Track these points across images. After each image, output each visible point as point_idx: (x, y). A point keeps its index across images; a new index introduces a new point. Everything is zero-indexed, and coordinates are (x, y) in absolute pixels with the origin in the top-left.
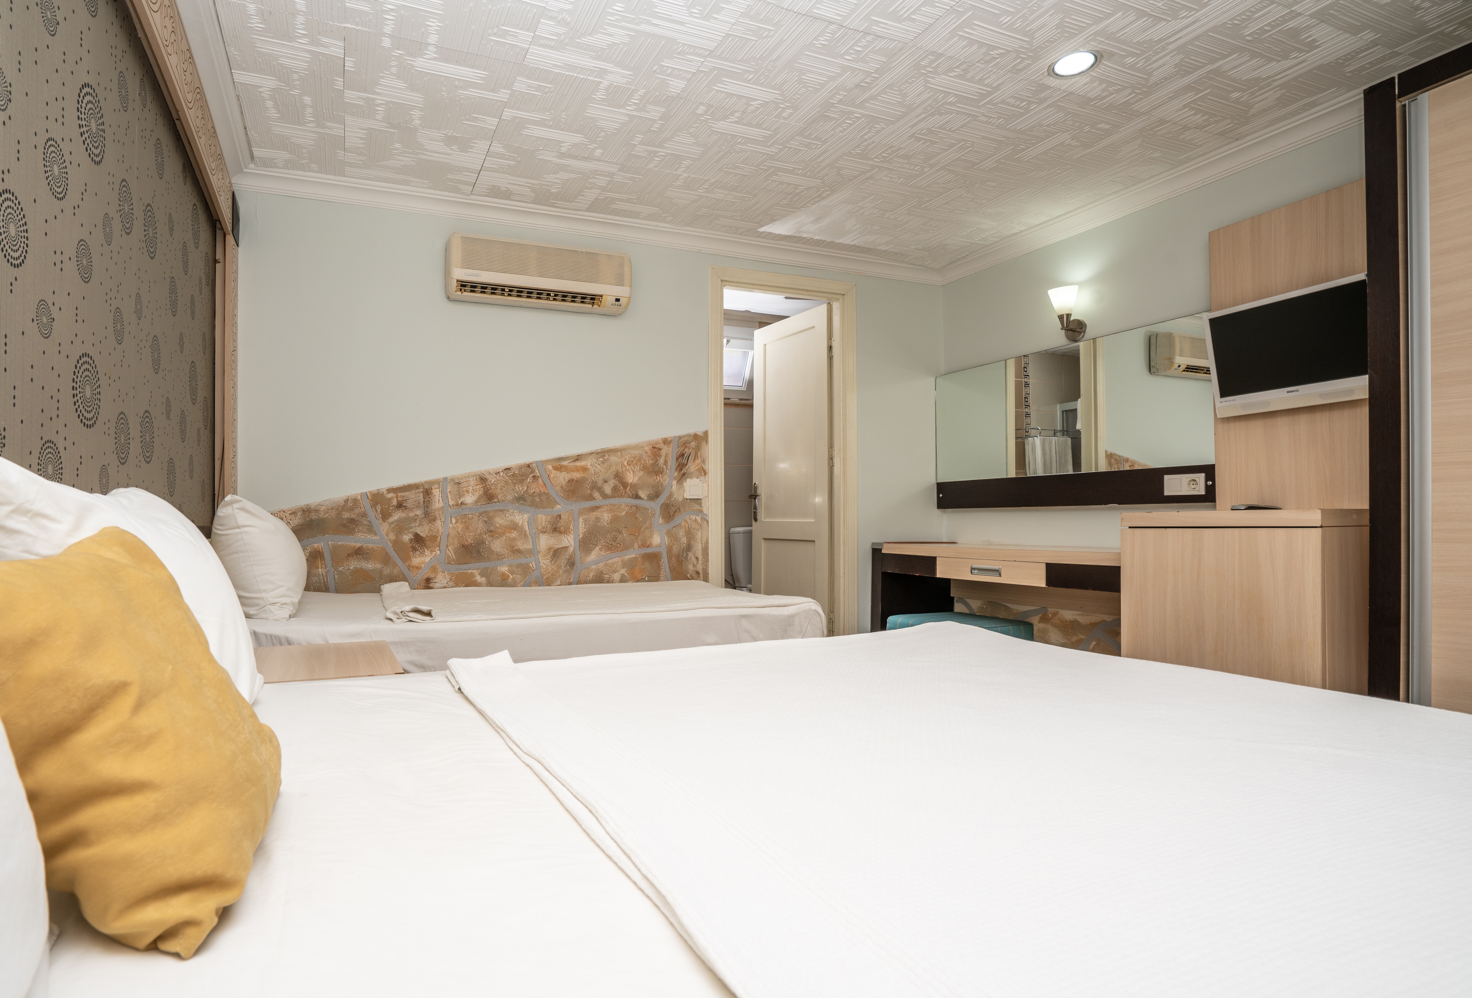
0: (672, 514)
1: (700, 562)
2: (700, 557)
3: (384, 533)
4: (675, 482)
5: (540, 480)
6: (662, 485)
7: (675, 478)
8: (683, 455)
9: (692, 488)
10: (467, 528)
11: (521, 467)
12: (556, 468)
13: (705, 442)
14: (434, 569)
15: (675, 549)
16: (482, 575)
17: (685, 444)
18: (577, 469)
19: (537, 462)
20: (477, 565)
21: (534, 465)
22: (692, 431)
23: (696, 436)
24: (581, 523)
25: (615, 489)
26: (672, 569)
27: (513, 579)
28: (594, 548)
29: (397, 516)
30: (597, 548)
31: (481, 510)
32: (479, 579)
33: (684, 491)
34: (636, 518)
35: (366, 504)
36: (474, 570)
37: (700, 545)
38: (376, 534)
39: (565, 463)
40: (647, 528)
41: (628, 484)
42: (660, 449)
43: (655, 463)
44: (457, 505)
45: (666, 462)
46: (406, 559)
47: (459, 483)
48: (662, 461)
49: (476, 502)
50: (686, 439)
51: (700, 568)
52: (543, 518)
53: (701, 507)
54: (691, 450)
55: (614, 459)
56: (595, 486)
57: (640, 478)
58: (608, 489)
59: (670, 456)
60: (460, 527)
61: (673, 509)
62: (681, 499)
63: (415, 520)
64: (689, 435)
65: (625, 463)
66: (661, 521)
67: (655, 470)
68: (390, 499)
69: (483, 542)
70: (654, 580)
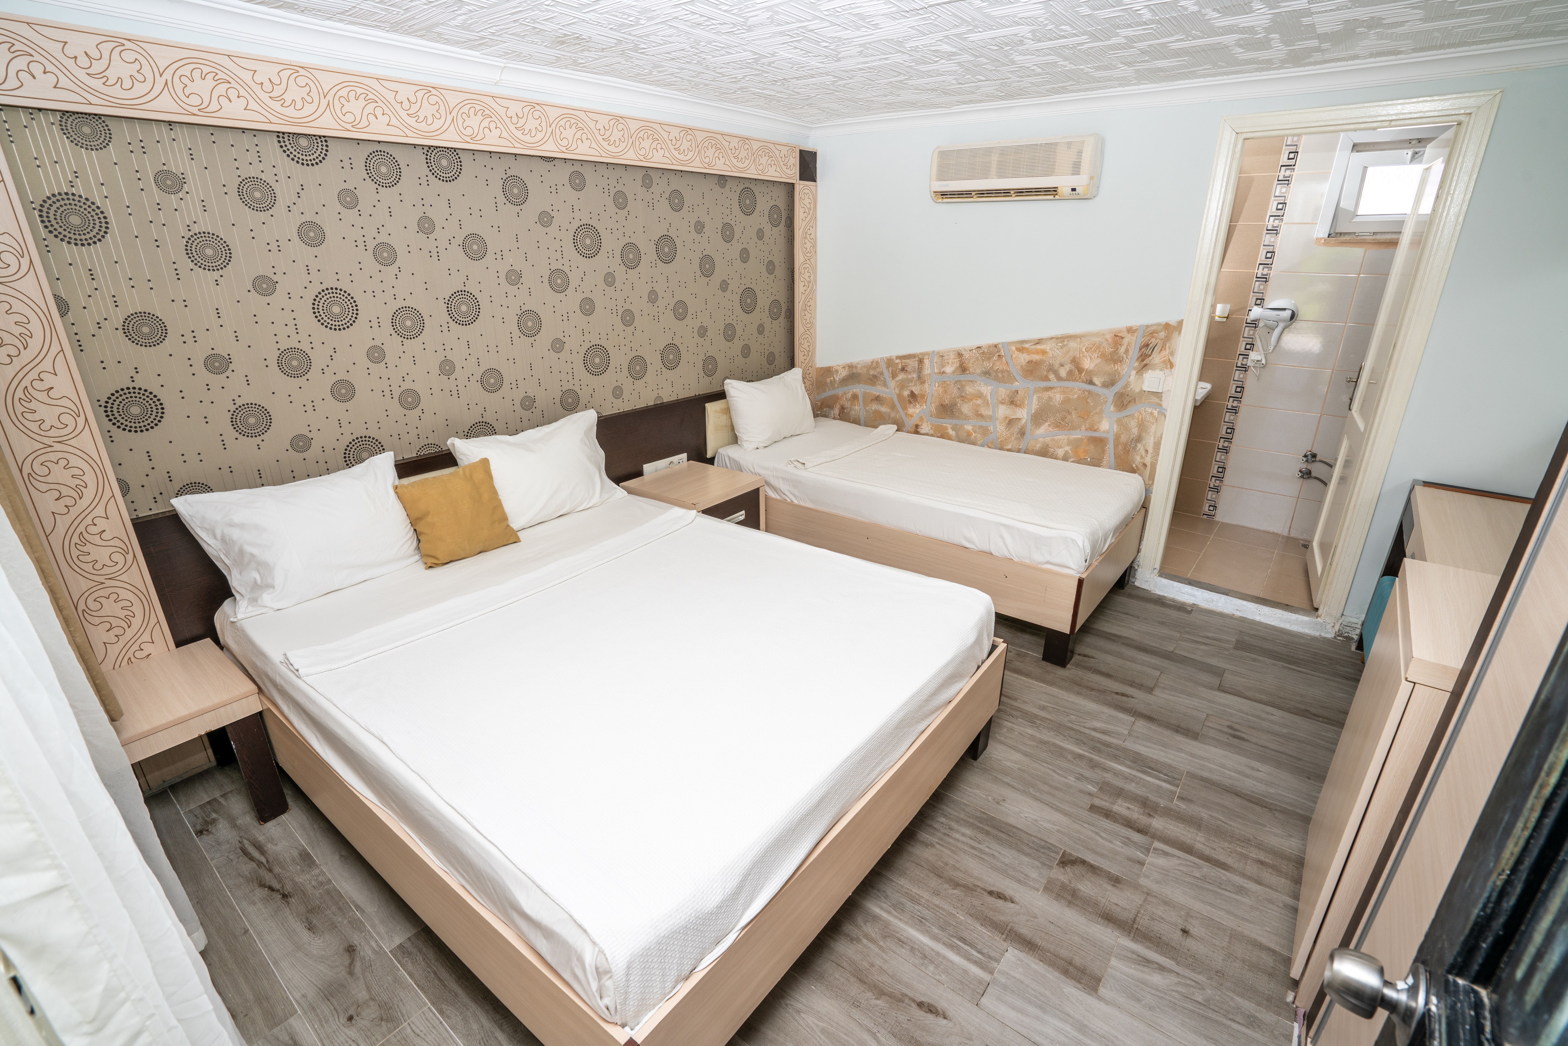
0: (1125, 403)
1: (1149, 455)
2: (1150, 450)
3: (893, 387)
4: (1134, 373)
5: (1004, 358)
6: (1119, 374)
7: (1134, 368)
8: (1147, 345)
9: (1151, 380)
10: (946, 392)
11: (989, 347)
12: (1018, 350)
13: (1177, 333)
14: (921, 419)
15: (1124, 438)
16: (953, 429)
17: (1152, 334)
18: (1037, 352)
19: (1003, 343)
20: (950, 421)
21: (1000, 346)
22: (1163, 320)
23: (1167, 326)
24: (1034, 400)
25: (1070, 373)
26: (1117, 456)
27: (975, 437)
28: (1044, 424)
29: (901, 376)
30: (1047, 424)
31: (957, 379)
32: (951, 432)
33: (1143, 382)
34: (1087, 402)
35: (883, 366)
36: (948, 424)
37: (1152, 438)
38: (888, 388)
39: (1027, 346)
40: (1096, 413)
41: (1084, 369)
42: (1122, 338)
43: (1114, 351)
44: (940, 373)
45: (1127, 351)
46: (905, 408)
47: (942, 356)
48: (1122, 350)
49: (954, 372)
50: (1154, 328)
51: (1148, 460)
52: (1003, 391)
53: (1161, 400)
54: (1158, 340)
55: (1073, 344)
56: (1051, 369)
57: (1096, 365)
58: (1063, 373)
59: (1133, 345)
60: (941, 390)
61: (1128, 399)
62: (1137, 390)
63: (912, 381)
64: (1159, 325)
65: (1084, 350)
66: (1112, 408)
67: (1114, 358)
68: (897, 364)
69: (956, 405)
70: (1096, 463)
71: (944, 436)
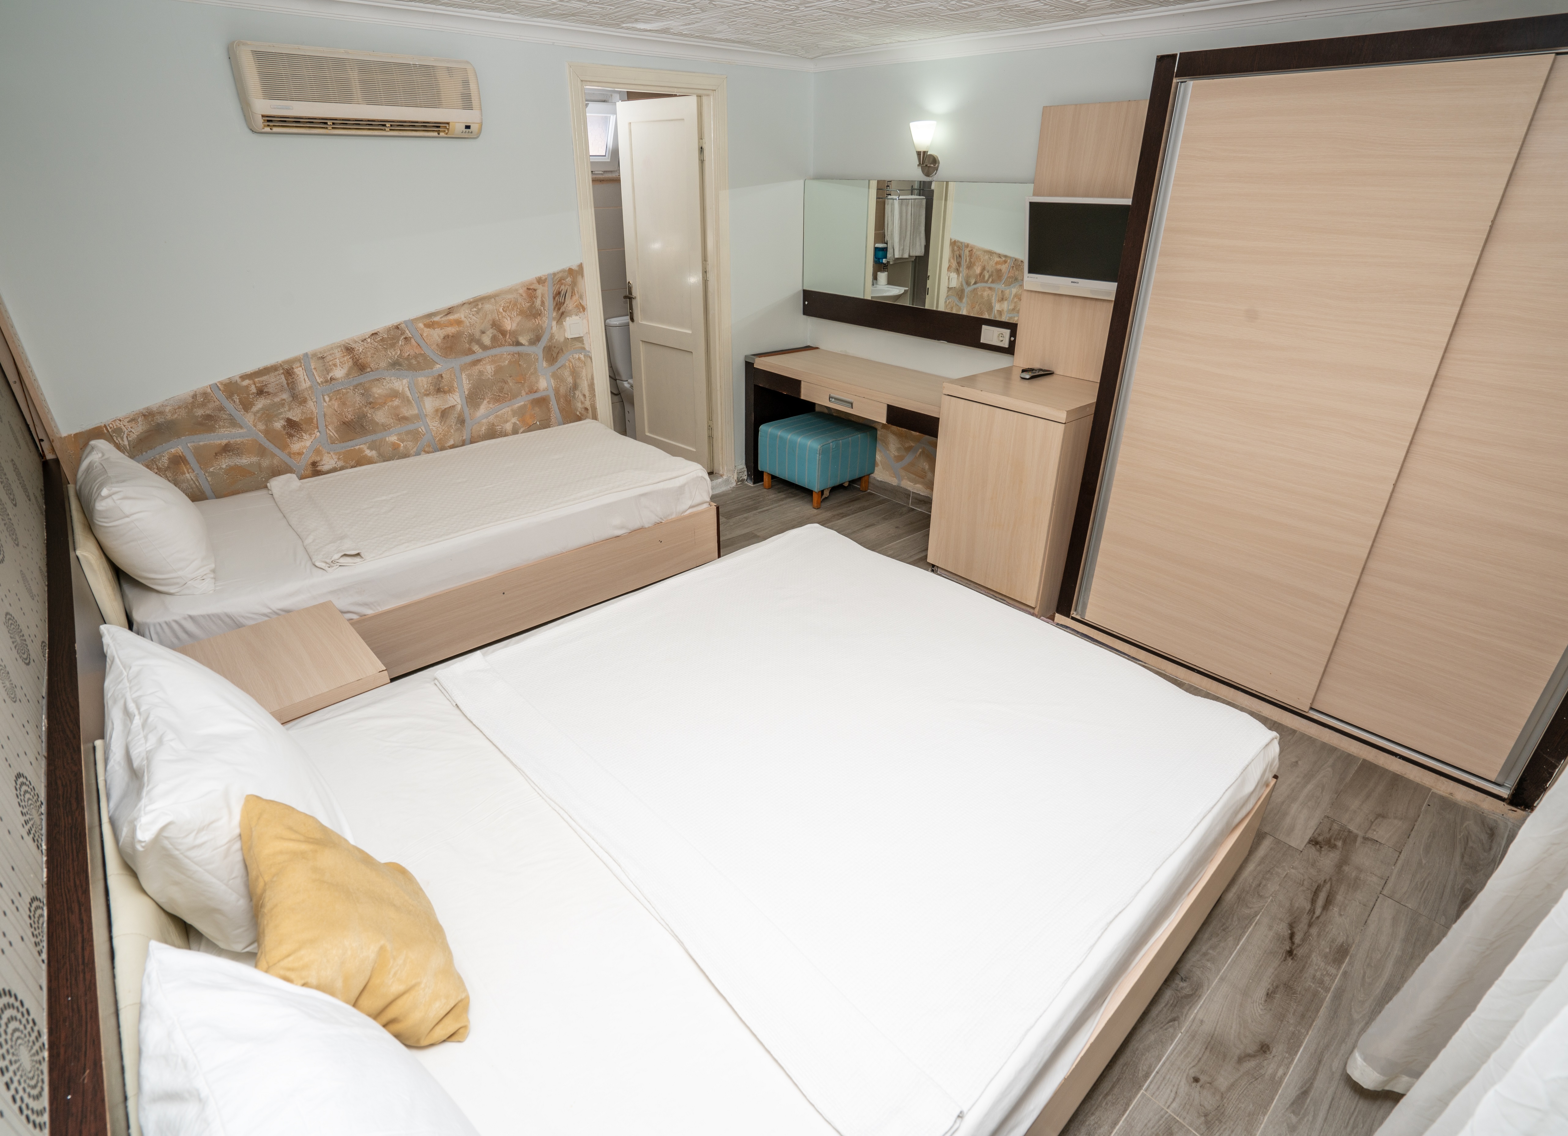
0: (555, 355)
1: (588, 399)
2: (587, 394)
3: (251, 424)
4: (554, 323)
5: (413, 341)
6: (542, 327)
7: (554, 319)
8: (559, 293)
9: (573, 327)
10: (344, 404)
11: (389, 330)
12: (427, 326)
13: (580, 276)
14: (318, 452)
15: (562, 390)
16: (371, 448)
17: (561, 281)
18: (451, 324)
19: (405, 322)
20: (364, 439)
21: (403, 326)
22: (565, 265)
23: (571, 271)
24: (464, 380)
25: (494, 339)
26: (562, 410)
27: (405, 447)
28: (482, 403)
29: (260, 403)
30: (485, 402)
31: (355, 383)
32: (369, 453)
33: (565, 330)
34: (520, 365)
35: (221, 398)
36: (362, 445)
37: (586, 382)
38: (241, 427)
39: (437, 319)
40: (532, 374)
41: (507, 331)
42: (535, 290)
43: (531, 305)
44: (326, 381)
45: (543, 302)
46: (284, 447)
47: (323, 358)
48: (538, 302)
49: (348, 375)
50: (560, 275)
51: (588, 404)
52: (424, 380)
53: (583, 344)
54: (567, 286)
55: (488, 307)
56: (472, 339)
57: (518, 324)
58: (487, 340)
59: (546, 295)
60: (336, 404)
61: (556, 350)
62: (562, 340)
63: (283, 405)
64: (563, 271)
65: (501, 310)
66: (545, 364)
67: (533, 313)
68: (247, 387)
69: (365, 416)
70: (545, 424)
71: (361, 461)
